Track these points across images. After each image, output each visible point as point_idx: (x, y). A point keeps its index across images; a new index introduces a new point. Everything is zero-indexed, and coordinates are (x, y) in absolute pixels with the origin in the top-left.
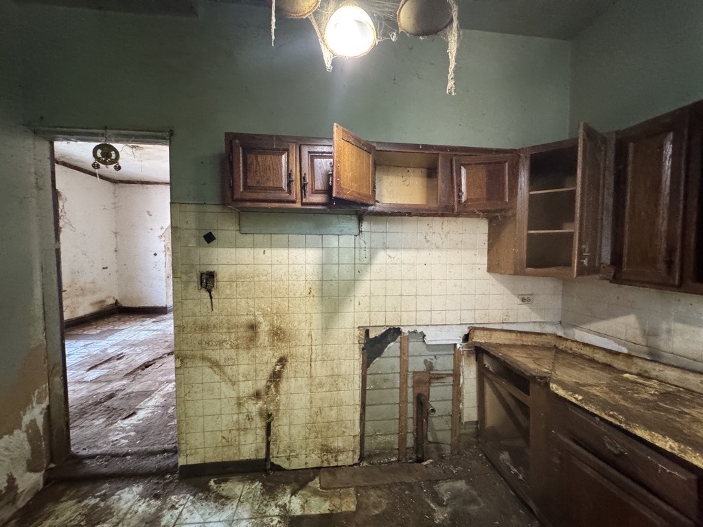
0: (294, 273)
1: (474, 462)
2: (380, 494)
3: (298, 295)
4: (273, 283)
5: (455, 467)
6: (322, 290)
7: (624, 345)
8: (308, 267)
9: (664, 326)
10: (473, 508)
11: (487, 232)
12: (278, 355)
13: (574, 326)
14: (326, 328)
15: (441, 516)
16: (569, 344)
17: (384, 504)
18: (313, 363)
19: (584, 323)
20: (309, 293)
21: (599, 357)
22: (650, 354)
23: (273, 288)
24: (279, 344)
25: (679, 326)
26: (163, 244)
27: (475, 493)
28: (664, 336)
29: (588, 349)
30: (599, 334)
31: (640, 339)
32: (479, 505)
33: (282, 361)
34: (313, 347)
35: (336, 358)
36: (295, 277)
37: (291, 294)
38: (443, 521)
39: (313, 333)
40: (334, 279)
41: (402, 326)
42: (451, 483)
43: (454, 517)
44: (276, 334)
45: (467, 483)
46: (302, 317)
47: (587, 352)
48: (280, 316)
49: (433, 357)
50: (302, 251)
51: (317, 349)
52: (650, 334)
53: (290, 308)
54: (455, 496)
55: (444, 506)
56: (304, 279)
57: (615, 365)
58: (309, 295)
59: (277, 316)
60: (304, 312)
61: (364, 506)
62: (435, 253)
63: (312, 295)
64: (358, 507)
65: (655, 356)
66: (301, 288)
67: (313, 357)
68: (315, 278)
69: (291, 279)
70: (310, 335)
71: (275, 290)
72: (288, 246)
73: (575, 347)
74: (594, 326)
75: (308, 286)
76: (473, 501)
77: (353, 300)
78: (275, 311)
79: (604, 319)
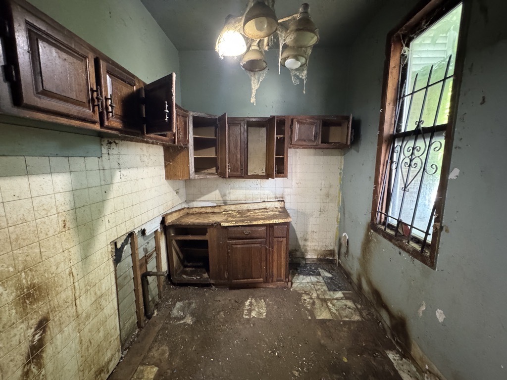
0: (42, 208)
1: (172, 292)
2: (156, 349)
3: (51, 233)
4: (11, 229)
5: (168, 302)
6: (76, 219)
7: (215, 203)
8: (58, 196)
9: (228, 192)
10: (193, 305)
11: (163, 155)
12: (34, 322)
13: (193, 201)
14: (85, 258)
15: (189, 320)
16: (194, 210)
17: (165, 348)
18: (78, 301)
19: (198, 198)
20: (64, 227)
21: (209, 210)
22: (224, 203)
23: (13, 237)
24: (34, 307)
25: (232, 190)
27: (187, 301)
28: (228, 195)
29: (203, 209)
30: (205, 201)
31: (221, 199)
32: (193, 303)
33: (42, 325)
34: (76, 284)
35: (97, 281)
36: (43, 213)
37: (42, 236)
38: (192, 320)
39: (74, 270)
40: (86, 204)
41: (135, 229)
42: (175, 308)
43: (192, 315)
44: (29, 296)
45: (179, 301)
46: (59, 257)
47: (203, 210)
48: (31, 270)
49: (146, 244)
50: (48, 178)
51: (80, 284)
52: (223, 196)
53: (43, 254)
54: (183, 309)
55: (185, 317)
56: (55, 212)
57: (215, 211)
58: (64, 230)
59: (26, 273)
60: (61, 250)
61: (158, 361)
62: (146, 170)
63: (67, 228)
64: (157, 366)
65: (225, 204)
66: (53, 223)
67: (77, 294)
68: (68, 207)
69: (38, 216)
70: (71, 273)
71: (17, 239)
72: (27, 173)
73: (197, 210)
74: (203, 198)
75: (61, 219)
76: (190, 304)
77: (104, 220)
78: (21, 267)
79: (206, 194)
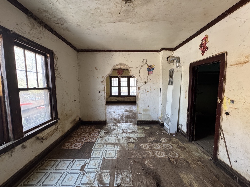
26: (103, 86)
